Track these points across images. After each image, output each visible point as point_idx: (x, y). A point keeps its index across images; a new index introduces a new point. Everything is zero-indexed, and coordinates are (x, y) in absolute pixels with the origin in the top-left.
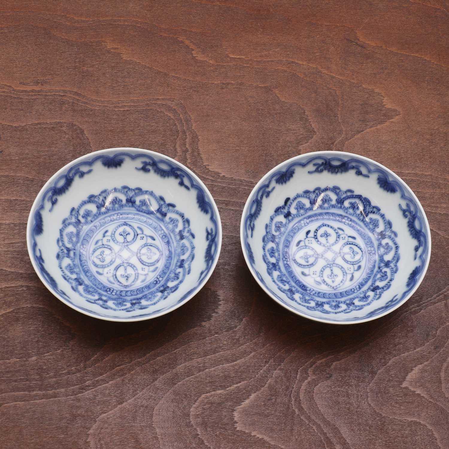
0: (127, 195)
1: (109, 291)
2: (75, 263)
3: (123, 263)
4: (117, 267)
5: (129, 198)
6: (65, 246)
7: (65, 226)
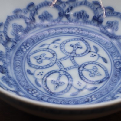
0: (96, 12)
1: (31, 91)
2: (8, 53)
3: (60, 70)
4: (52, 72)
5: (97, 16)
6: (6, 34)
7: (16, 16)
